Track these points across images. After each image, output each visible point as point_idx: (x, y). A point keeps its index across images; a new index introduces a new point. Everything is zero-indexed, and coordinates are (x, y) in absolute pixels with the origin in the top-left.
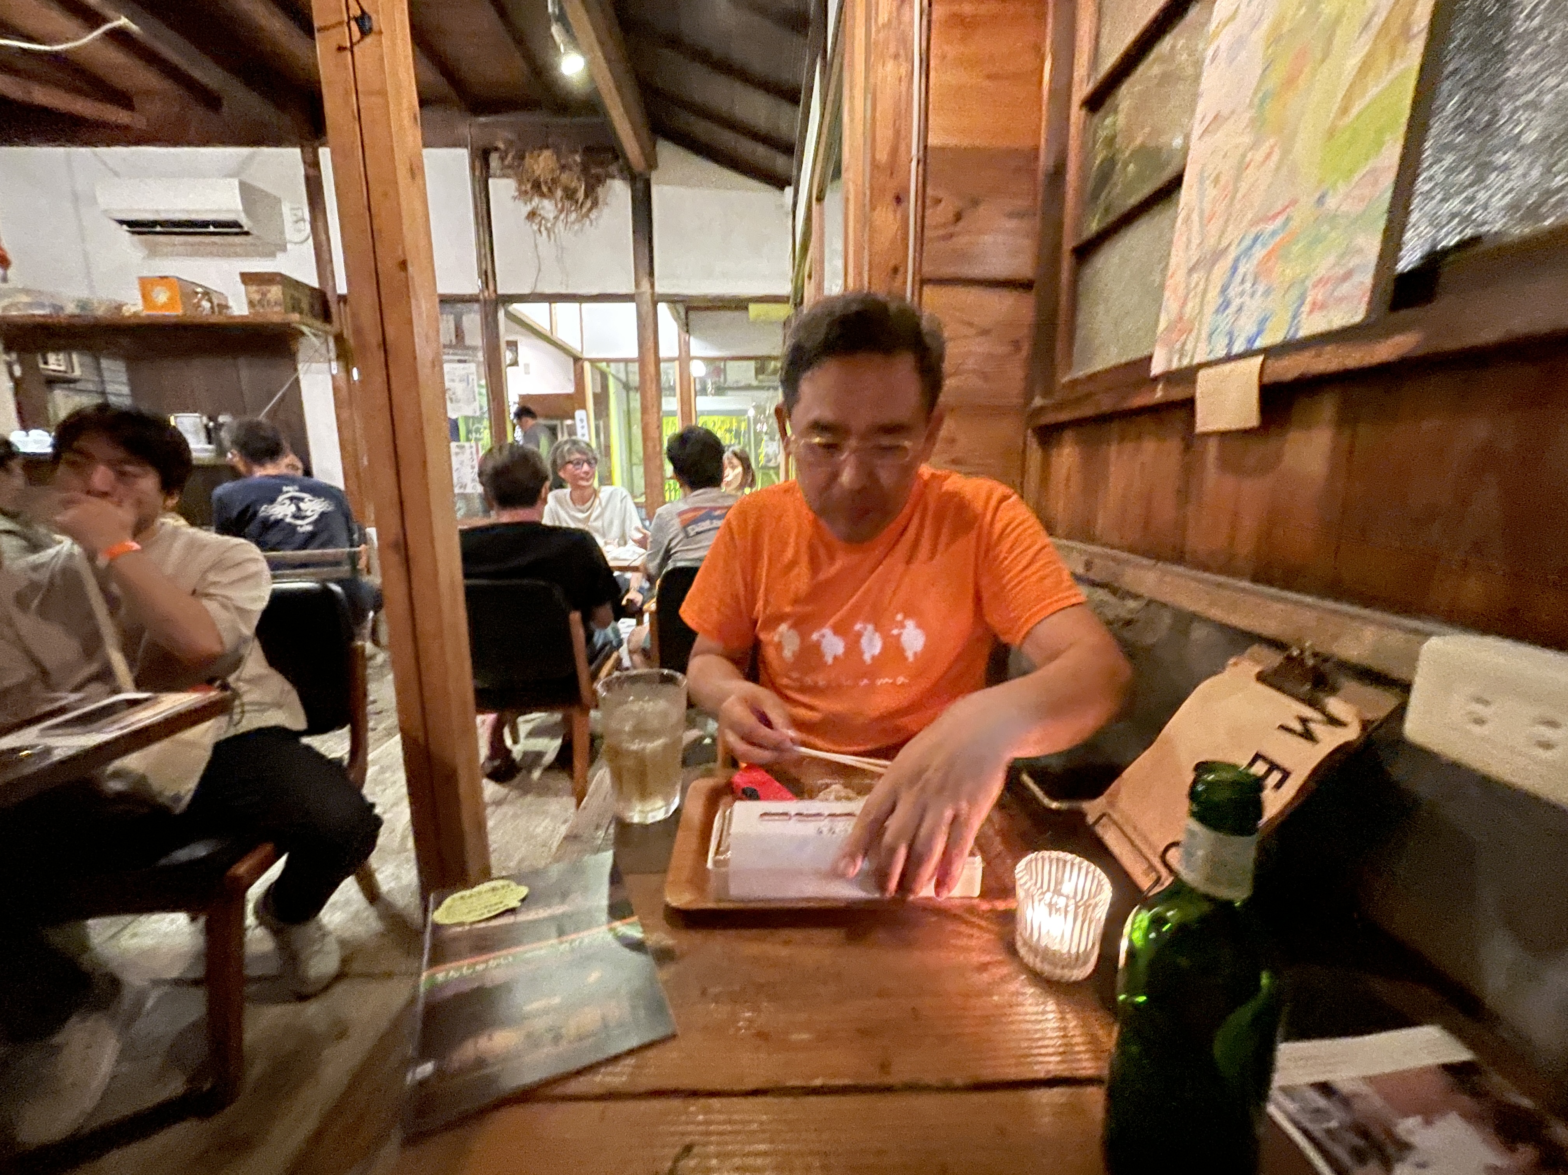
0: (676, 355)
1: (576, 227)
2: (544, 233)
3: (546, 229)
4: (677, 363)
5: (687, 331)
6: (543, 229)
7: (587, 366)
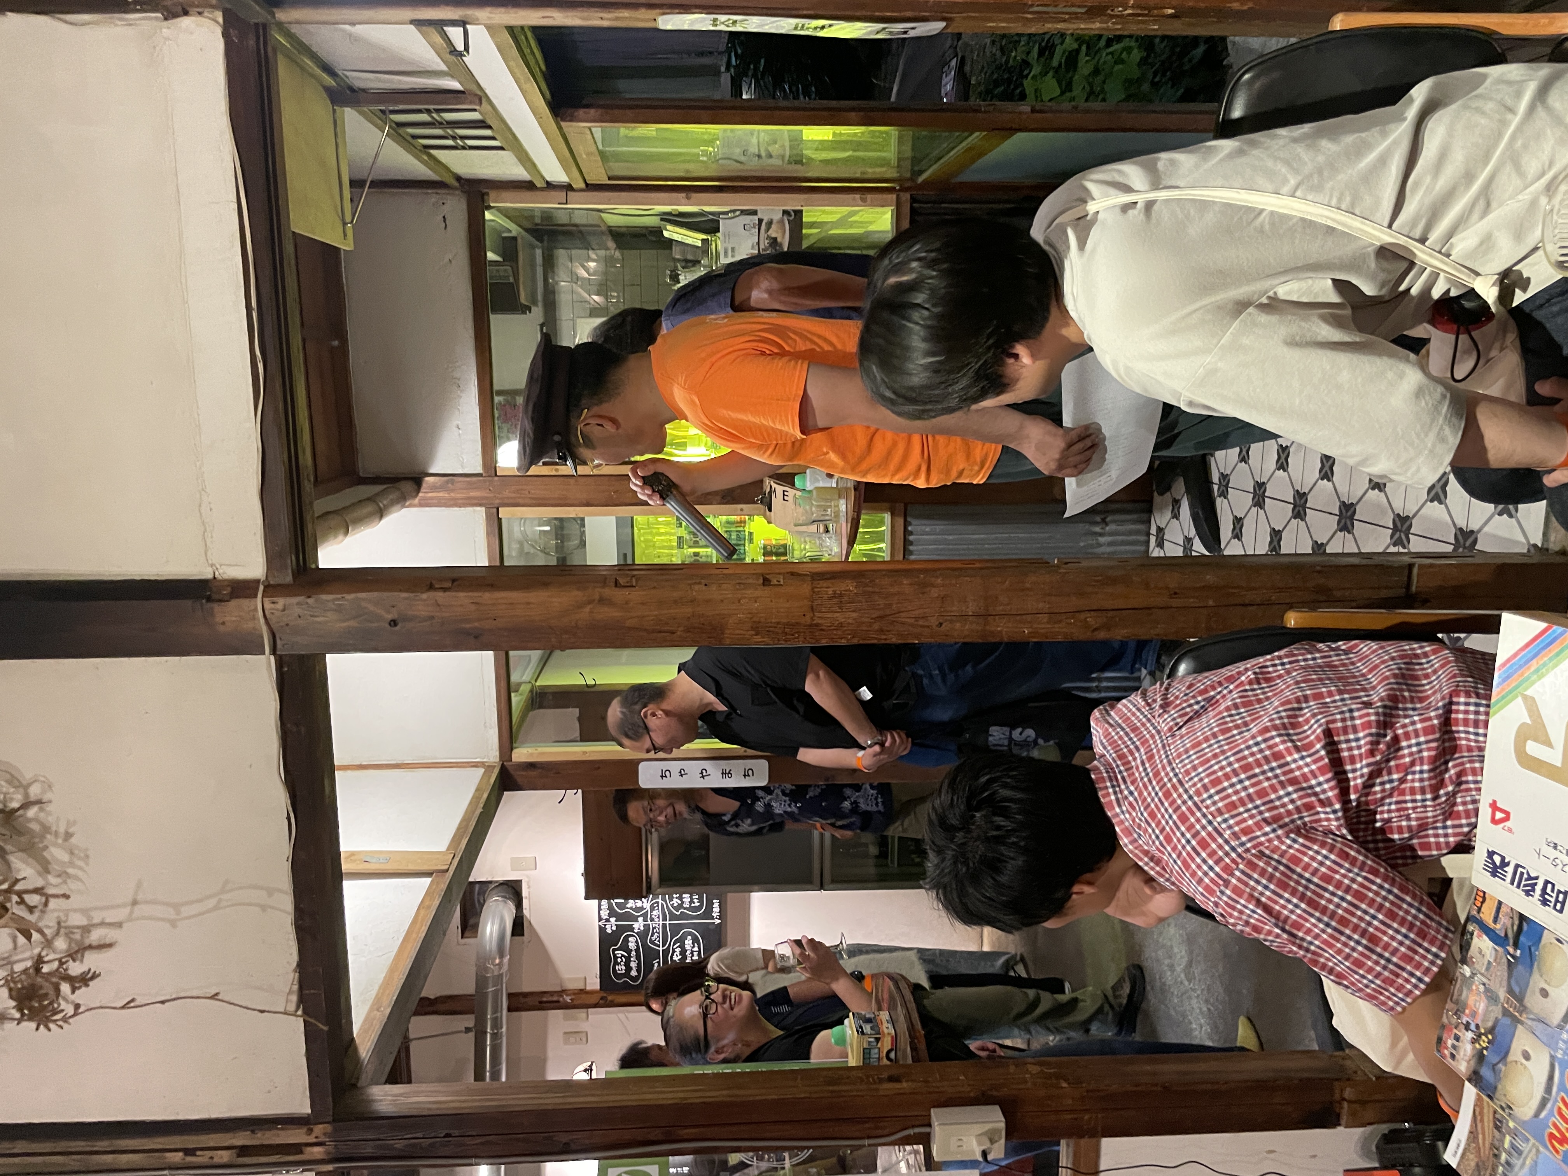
0: (481, 511)
1: (57, 853)
2: (91, 961)
3: (76, 954)
4: (503, 512)
5: (416, 480)
6: (75, 969)
7: (522, 754)
